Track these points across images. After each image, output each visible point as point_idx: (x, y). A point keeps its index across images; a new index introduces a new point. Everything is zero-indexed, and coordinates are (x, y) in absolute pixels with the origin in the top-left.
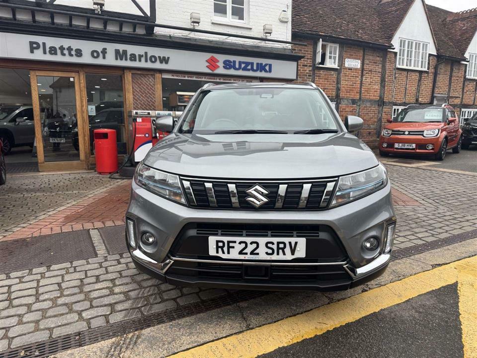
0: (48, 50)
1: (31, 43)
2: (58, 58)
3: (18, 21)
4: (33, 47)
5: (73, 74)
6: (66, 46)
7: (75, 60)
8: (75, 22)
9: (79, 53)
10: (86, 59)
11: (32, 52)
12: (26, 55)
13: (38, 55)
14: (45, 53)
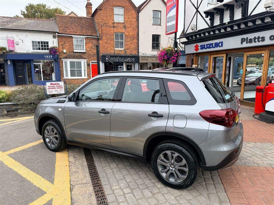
0: (248, 40)
1: (242, 39)
2: (253, 44)
3: (242, 28)
4: (243, 40)
5: (263, 52)
6: (257, 37)
7: (261, 44)
8: (266, 21)
9: (263, 39)
10: (268, 42)
11: (242, 43)
12: (239, 46)
13: (245, 45)
14: (247, 43)
